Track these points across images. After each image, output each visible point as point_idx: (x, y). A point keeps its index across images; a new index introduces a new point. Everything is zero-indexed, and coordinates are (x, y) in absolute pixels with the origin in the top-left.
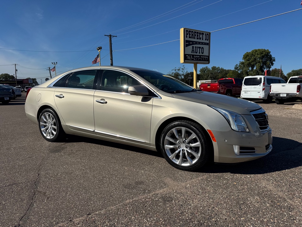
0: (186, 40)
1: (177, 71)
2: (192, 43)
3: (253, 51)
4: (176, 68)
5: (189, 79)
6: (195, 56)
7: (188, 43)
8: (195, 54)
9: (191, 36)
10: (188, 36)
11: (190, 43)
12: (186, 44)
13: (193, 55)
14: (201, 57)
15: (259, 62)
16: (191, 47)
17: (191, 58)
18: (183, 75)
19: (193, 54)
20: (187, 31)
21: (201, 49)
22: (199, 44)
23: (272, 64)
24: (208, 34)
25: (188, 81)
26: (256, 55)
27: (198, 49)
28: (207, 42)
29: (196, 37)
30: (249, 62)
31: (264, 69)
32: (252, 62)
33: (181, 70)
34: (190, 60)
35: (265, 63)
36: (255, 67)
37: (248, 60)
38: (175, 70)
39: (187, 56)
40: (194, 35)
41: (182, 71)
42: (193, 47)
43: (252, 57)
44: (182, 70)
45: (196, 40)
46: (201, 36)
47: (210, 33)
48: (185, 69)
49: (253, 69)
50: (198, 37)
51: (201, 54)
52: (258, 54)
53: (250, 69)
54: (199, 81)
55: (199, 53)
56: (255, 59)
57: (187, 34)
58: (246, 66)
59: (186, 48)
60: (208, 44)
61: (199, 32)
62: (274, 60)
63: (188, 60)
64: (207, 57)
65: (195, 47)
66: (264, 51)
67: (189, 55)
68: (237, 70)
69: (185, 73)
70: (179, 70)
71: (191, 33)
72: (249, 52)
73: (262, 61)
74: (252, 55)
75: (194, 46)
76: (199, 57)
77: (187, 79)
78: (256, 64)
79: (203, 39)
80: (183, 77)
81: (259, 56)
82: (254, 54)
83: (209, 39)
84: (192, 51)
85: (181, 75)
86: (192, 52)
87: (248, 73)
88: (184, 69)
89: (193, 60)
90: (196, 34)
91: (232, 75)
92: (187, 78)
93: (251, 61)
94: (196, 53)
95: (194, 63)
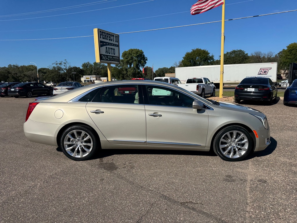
0: (100, 41)
1: (58, 65)
2: (105, 44)
3: (130, 50)
4: (57, 62)
5: (73, 74)
6: (108, 57)
7: (102, 44)
8: (108, 54)
9: (104, 37)
10: (102, 36)
11: (104, 44)
12: (101, 45)
13: (107, 56)
14: (114, 57)
15: (135, 61)
16: (105, 47)
17: (106, 58)
18: (65, 69)
19: (107, 54)
20: (100, 32)
21: (113, 50)
22: (111, 45)
23: (145, 63)
24: (117, 36)
25: (72, 76)
26: (133, 54)
27: (111, 50)
28: (117, 44)
29: (108, 38)
30: (127, 60)
31: (140, 66)
32: (130, 60)
33: (63, 64)
34: (105, 60)
35: (140, 62)
36: (133, 65)
37: (127, 59)
38: (57, 64)
39: (102, 56)
40: (106, 36)
41: (65, 66)
42: (106, 48)
43: (130, 56)
44: (65, 64)
45: (108, 41)
46: (112, 38)
47: (119, 36)
48: (68, 63)
49: (131, 66)
50: (110, 39)
51: (113, 55)
52: (134, 54)
53: (129, 66)
54: (84, 76)
55: (112, 54)
56: (132, 58)
57: (101, 35)
58: (125, 63)
59: (101, 48)
60: (118, 46)
61: (110, 34)
62: (147, 60)
63: (103, 60)
64: (118, 58)
65: (108, 48)
66: (139, 51)
67: (104, 55)
68: (117, 67)
69: (67, 67)
70: (60, 64)
71: (104, 34)
72: (126, 51)
73: (137, 60)
74: (130, 53)
75: (108, 46)
76: (112, 57)
77: (71, 74)
78: (133, 62)
79: (113, 41)
80: (66, 71)
81: (135, 55)
82: (131, 53)
83: (118, 41)
84: (106, 51)
85: (63, 69)
86: (106, 53)
87: (128, 70)
88: (66, 63)
89: (107, 60)
90: (108, 35)
91: (114, 71)
92: (71, 72)
93: (128, 59)
94: (110, 53)
95: (108, 63)
